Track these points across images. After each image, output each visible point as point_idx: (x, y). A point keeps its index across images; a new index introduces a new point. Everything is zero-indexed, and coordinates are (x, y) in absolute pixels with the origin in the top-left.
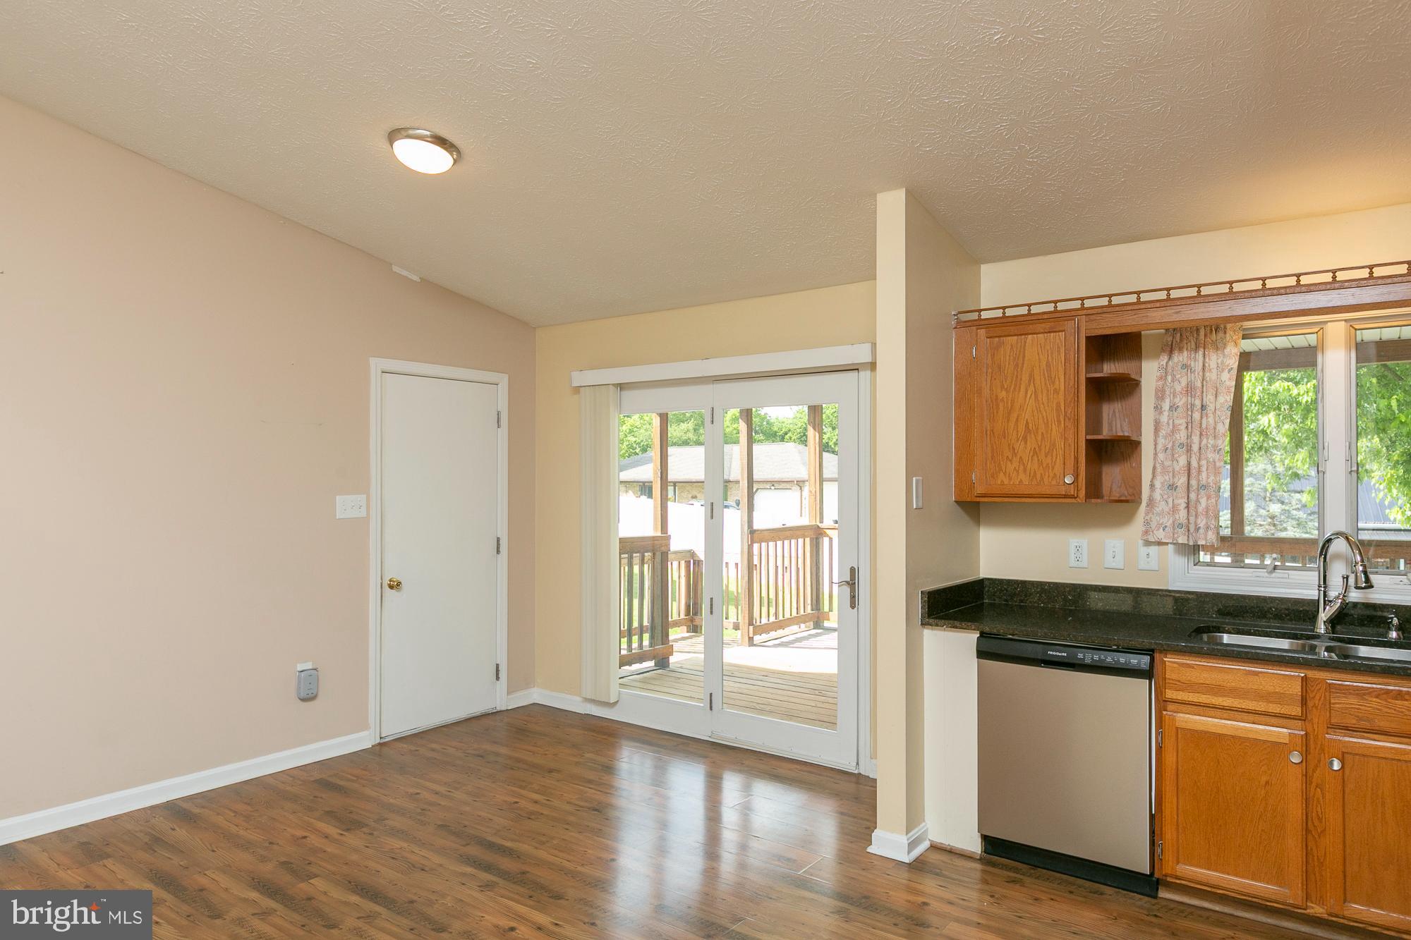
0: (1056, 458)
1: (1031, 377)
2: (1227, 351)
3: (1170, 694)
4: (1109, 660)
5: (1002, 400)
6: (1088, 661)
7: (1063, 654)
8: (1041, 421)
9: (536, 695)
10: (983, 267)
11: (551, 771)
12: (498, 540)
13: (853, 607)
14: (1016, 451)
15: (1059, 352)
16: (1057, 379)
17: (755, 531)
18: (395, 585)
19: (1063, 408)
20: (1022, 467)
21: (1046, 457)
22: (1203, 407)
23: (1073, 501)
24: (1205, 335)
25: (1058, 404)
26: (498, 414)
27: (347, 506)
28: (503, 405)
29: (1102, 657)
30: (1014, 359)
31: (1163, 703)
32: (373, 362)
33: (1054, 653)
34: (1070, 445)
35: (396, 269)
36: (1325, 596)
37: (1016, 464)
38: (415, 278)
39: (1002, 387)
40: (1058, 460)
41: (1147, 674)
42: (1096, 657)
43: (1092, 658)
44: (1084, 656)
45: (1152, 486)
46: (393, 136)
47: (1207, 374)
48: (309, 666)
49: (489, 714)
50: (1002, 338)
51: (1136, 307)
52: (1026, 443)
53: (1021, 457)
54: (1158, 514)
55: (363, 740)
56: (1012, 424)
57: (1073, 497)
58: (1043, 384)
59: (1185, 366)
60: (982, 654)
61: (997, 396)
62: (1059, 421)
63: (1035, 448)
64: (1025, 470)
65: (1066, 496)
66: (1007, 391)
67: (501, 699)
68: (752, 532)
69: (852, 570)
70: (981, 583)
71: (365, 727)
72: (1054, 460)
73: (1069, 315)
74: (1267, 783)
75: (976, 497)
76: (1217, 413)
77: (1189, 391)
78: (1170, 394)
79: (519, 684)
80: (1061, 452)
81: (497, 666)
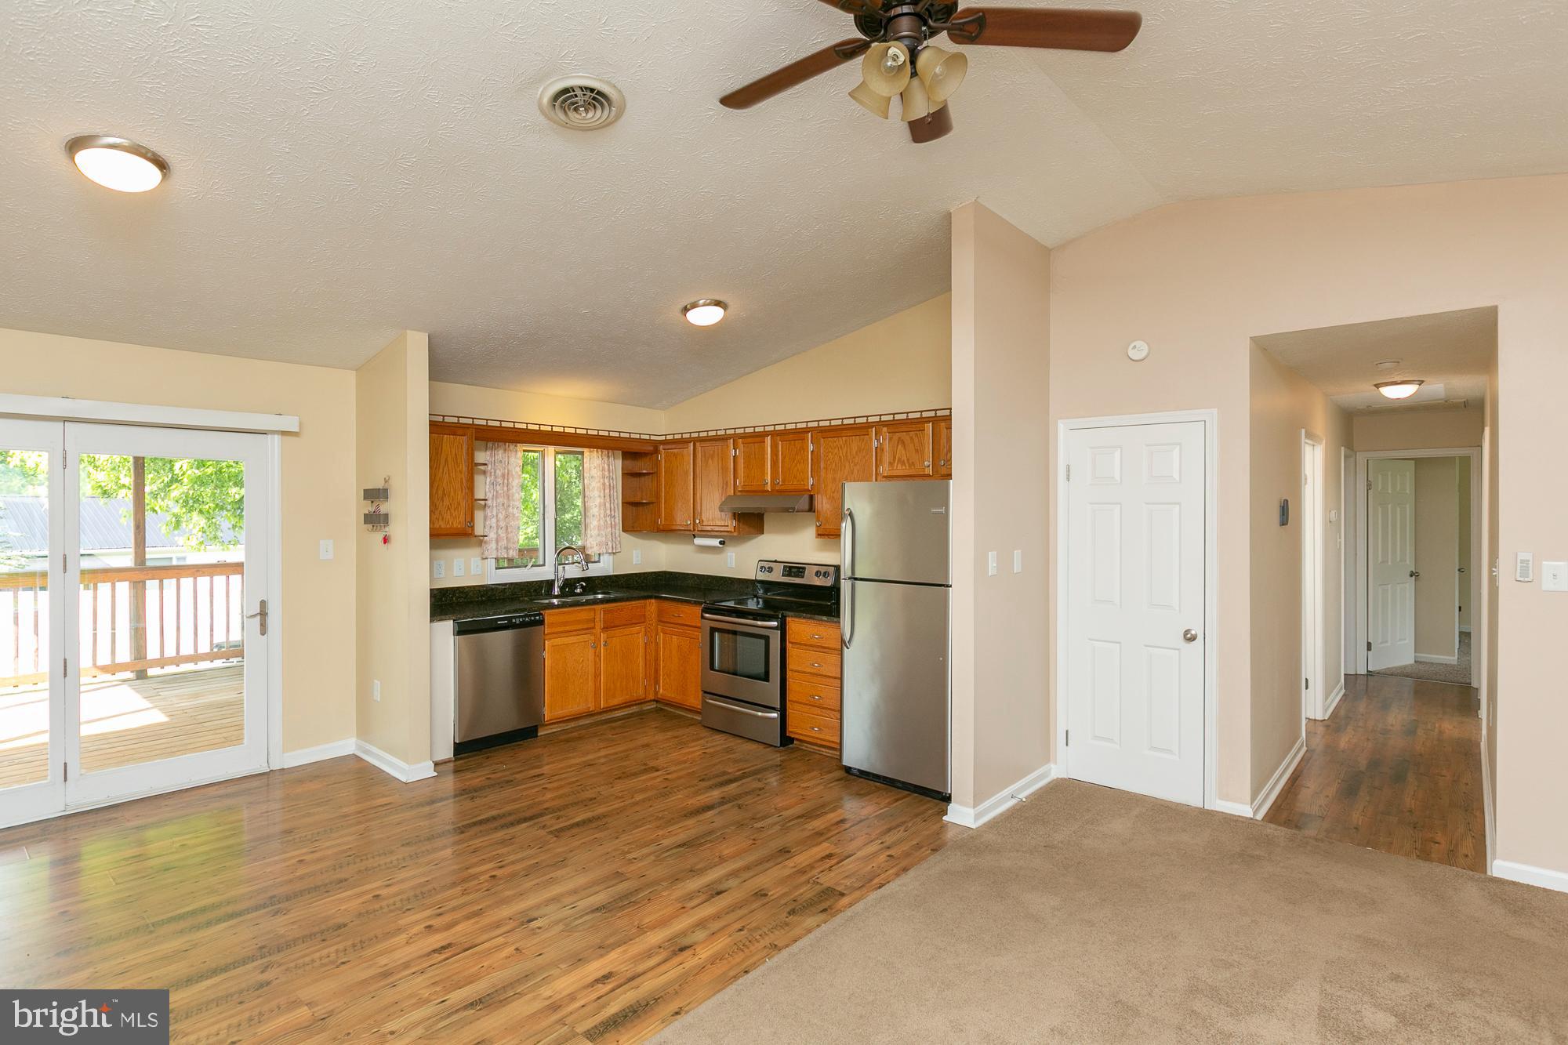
0: (461, 511)
2: (518, 456)
4: (527, 619)
7: (506, 622)
8: (452, 489)
13: (263, 633)
15: (462, 448)
16: (461, 465)
19: (464, 482)
20: (441, 517)
21: (455, 511)
25: (462, 479)
29: (524, 619)
31: (545, 636)
33: (501, 622)
34: (468, 504)
36: (557, 577)
40: (462, 513)
41: (543, 623)
43: (520, 621)
44: (516, 620)
47: (510, 466)
52: (443, 501)
53: (440, 511)
57: (470, 535)
58: (453, 466)
59: (501, 462)
60: (456, 633)
62: (462, 490)
63: (449, 506)
65: (466, 535)
69: (263, 602)
72: (459, 513)
76: (515, 488)
77: (503, 476)
78: (491, 476)
80: (463, 509)
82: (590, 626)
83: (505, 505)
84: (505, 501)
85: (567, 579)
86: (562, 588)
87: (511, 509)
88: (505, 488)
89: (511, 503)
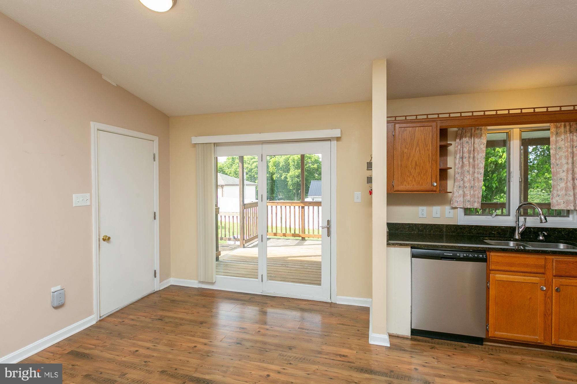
0: (428, 176)
1: (418, 144)
2: (482, 138)
3: (492, 267)
4: (470, 255)
5: (406, 153)
6: (462, 256)
7: (451, 254)
8: (422, 161)
9: (173, 281)
11: (201, 323)
12: (155, 213)
13: (329, 236)
14: (411, 173)
15: (429, 135)
16: (428, 145)
17: (245, 204)
18: (107, 239)
19: (431, 157)
20: (414, 180)
21: (424, 175)
22: (474, 158)
23: (434, 192)
24: (474, 131)
25: (429, 155)
26: (154, 155)
27: (79, 200)
28: (156, 151)
29: (468, 255)
30: (411, 136)
31: (489, 271)
32: (92, 124)
33: (447, 254)
34: (434, 171)
35: (104, 78)
36: (518, 225)
37: (411, 178)
38: (115, 84)
39: (406, 147)
40: (429, 177)
42: (465, 255)
43: (463, 255)
44: (460, 254)
45: (454, 187)
47: (475, 145)
48: (58, 288)
49: (152, 294)
50: (406, 128)
51: (460, 118)
52: (415, 170)
53: (413, 176)
54: (455, 197)
55: (91, 321)
56: (410, 162)
57: (435, 191)
58: (423, 147)
59: (467, 142)
60: (412, 256)
61: (403, 151)
62: (429, 161)
63: (419, 172)
64: (415, 181)
65: (432, 191)
66: (408, 149)
67: (158, 286)
68: (244, 205)
69: (328, 221)
71: (91, 313)
72: (427, 177)
73: (433, 120)
74: (530, 298)
75: (394, 191)
76: (479, 160)
77: (469, 152)
78: (460, 152)
79: (165, 275)
80: (430, 174)
81: (155, 271)
82: (542, 271)
83: (471, 172)
84: (471, 169)
85: (527, 227)
86: (522, 234)
87: (476, 175)
88: (471, 160)
89: (476, 170)
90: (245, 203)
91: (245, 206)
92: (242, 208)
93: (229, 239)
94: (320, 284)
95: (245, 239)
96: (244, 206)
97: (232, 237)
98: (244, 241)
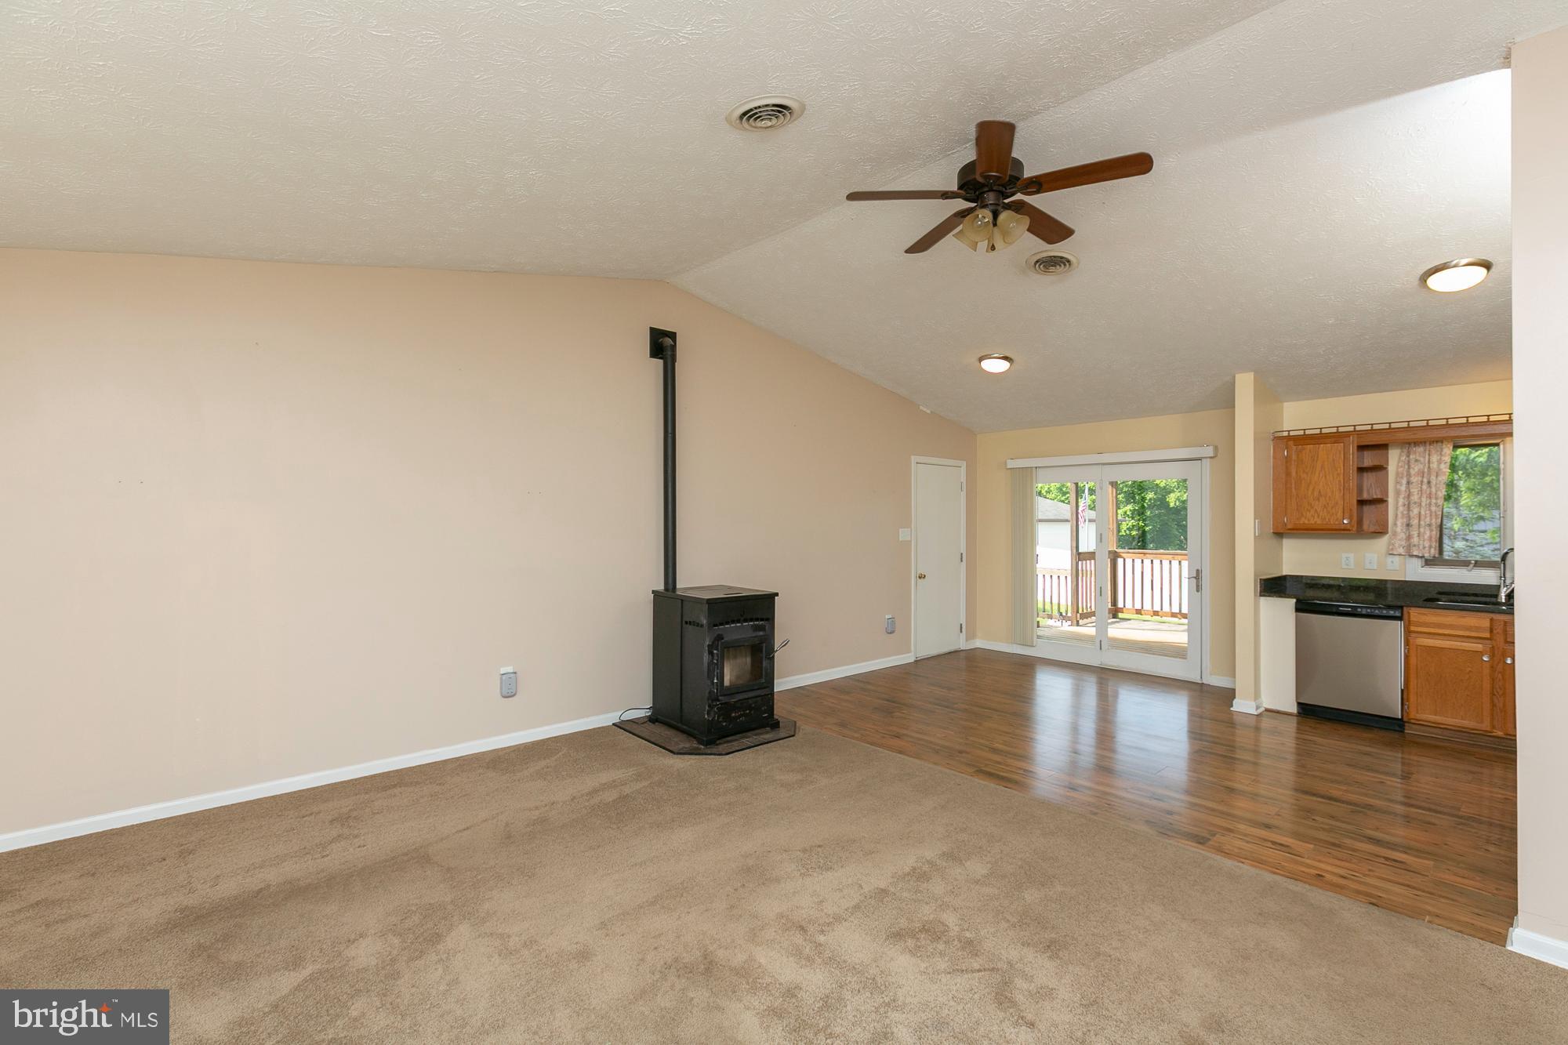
0: (1338, 509)
1: (1322, 466)
2: (1445, 453)
3: (1412, 628)
4: (1376, 611)
5: (1304, 479)
6: (1364, 612)
9: (979, 643)
10: (1286, 404)
12: (962, 554)
13: (1198, 591)
14: (1313, 506)
16: (1339, 467)
17: (1081, 553)
18: (922, 577)
19: (1342, 482)
21: (1332, 509)
22: (1429, 482)
23: (1349, 532)
24: (1430, 444)
25: (1340, 481)
26: (962, 483)
27: (904, 535)
28: (963, 479)
29: (1373, 610)
30: (1312, 456)
31: (1408, 632)
32: (913, 457)
33: (1343, 609)
34: (1345, 501)
35: (921, 407)
37: (1312, 512)
38: (929, 412)
40: (1340, 511)
41: (1400, 618)
42: (1369, 610)
43: (1367, 611)
44: (1362, 610)
45: (1395, 524)
46: (981, 359)
47: (1431, 465)
48: (891, 616)
49: (959, 651)
50: (1303, 446)
54: (1400, 540)
55: (909, 658)
56: (1310, 493)
57: (1349, 530)
59: (1418, 461)
60: (1298, 610)
61: (1301, 476)
62: (1340, 490)
64: (1318, 516)
65: (1344, 530)
66: (1307, 473)
67: (963, 644)
68: (1079, 554)
69: (1198, 570)
70: (1284, 578)
71: (909, 652)
72: (1337, 511)
73: (1347, 434)
74: (1469, 670)
75: (1287, 530)
76: (1437, 486)
79: (971, 636)
80: (1341, 507)
81: (961, 625)
83: (1424, 504)
84: (1424, 499)
87: (1432, 508)
89: (1434, 501)
90: (1080, 551)
91: (1081, 557)
92: (1074, 561)
93: (1050, 617)
94: (1185, 658)
95: (1080, 611)
96: (1079, 556)
97: (1055, 612)
98: (1078, 615)
